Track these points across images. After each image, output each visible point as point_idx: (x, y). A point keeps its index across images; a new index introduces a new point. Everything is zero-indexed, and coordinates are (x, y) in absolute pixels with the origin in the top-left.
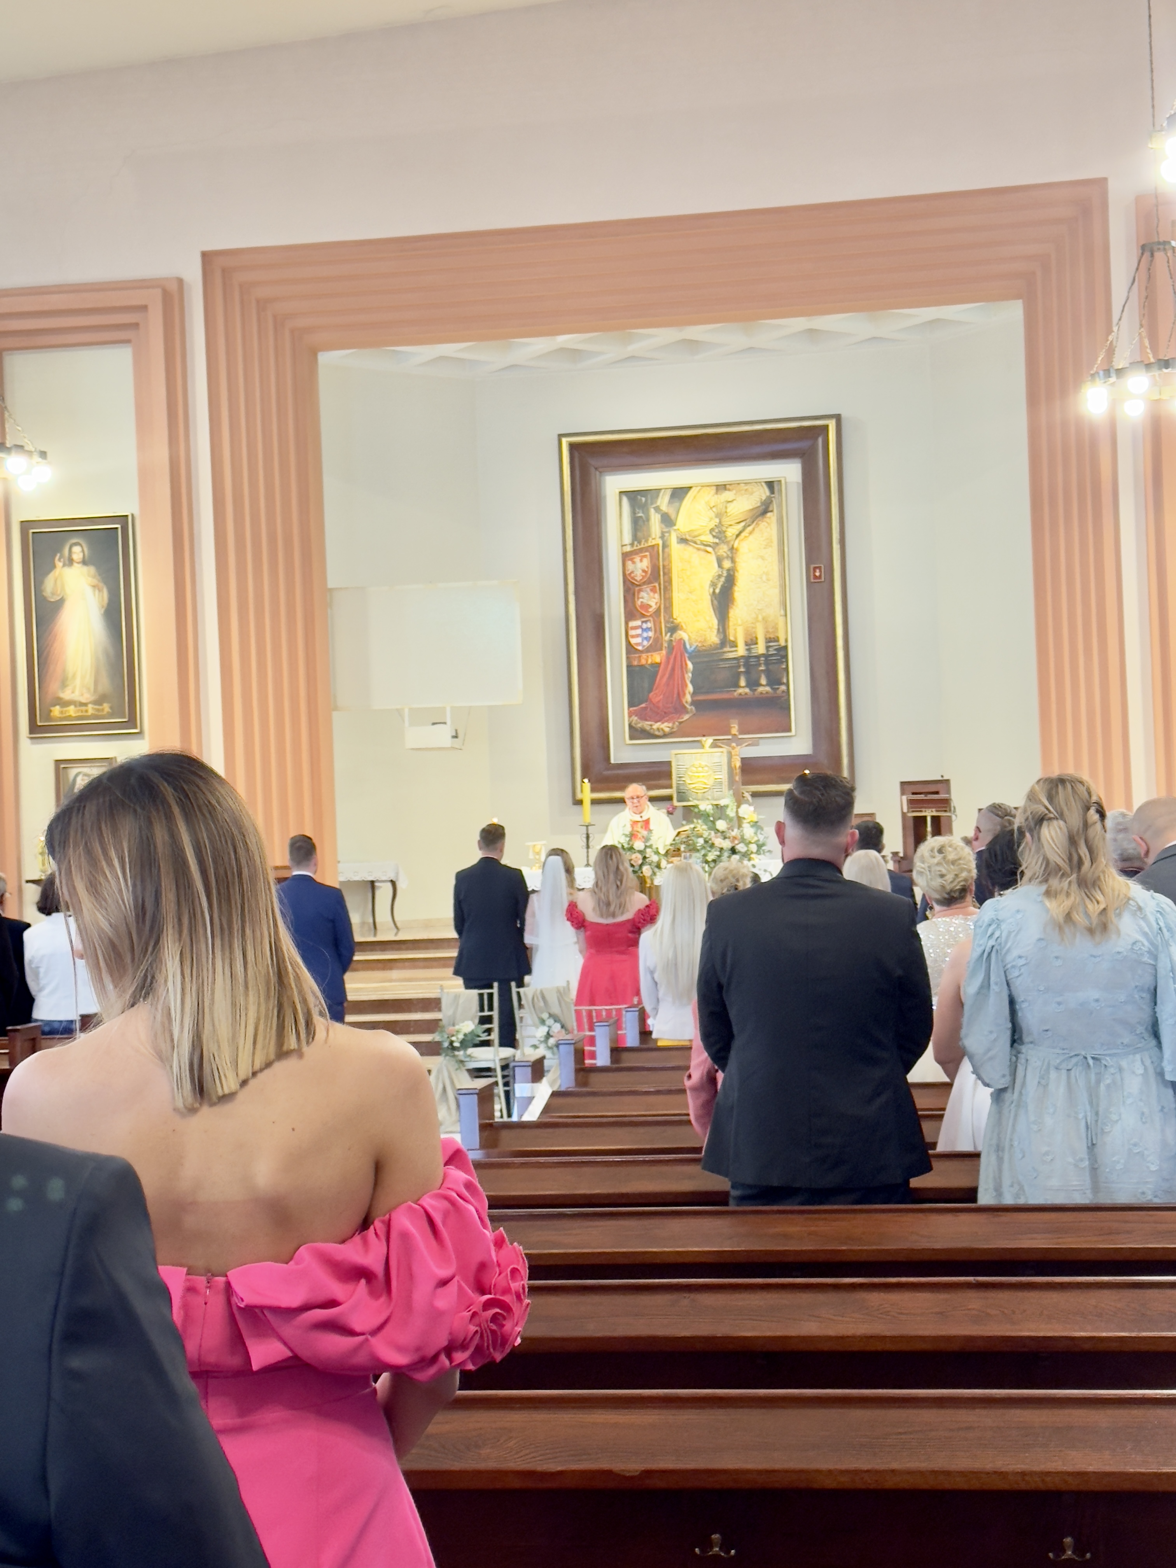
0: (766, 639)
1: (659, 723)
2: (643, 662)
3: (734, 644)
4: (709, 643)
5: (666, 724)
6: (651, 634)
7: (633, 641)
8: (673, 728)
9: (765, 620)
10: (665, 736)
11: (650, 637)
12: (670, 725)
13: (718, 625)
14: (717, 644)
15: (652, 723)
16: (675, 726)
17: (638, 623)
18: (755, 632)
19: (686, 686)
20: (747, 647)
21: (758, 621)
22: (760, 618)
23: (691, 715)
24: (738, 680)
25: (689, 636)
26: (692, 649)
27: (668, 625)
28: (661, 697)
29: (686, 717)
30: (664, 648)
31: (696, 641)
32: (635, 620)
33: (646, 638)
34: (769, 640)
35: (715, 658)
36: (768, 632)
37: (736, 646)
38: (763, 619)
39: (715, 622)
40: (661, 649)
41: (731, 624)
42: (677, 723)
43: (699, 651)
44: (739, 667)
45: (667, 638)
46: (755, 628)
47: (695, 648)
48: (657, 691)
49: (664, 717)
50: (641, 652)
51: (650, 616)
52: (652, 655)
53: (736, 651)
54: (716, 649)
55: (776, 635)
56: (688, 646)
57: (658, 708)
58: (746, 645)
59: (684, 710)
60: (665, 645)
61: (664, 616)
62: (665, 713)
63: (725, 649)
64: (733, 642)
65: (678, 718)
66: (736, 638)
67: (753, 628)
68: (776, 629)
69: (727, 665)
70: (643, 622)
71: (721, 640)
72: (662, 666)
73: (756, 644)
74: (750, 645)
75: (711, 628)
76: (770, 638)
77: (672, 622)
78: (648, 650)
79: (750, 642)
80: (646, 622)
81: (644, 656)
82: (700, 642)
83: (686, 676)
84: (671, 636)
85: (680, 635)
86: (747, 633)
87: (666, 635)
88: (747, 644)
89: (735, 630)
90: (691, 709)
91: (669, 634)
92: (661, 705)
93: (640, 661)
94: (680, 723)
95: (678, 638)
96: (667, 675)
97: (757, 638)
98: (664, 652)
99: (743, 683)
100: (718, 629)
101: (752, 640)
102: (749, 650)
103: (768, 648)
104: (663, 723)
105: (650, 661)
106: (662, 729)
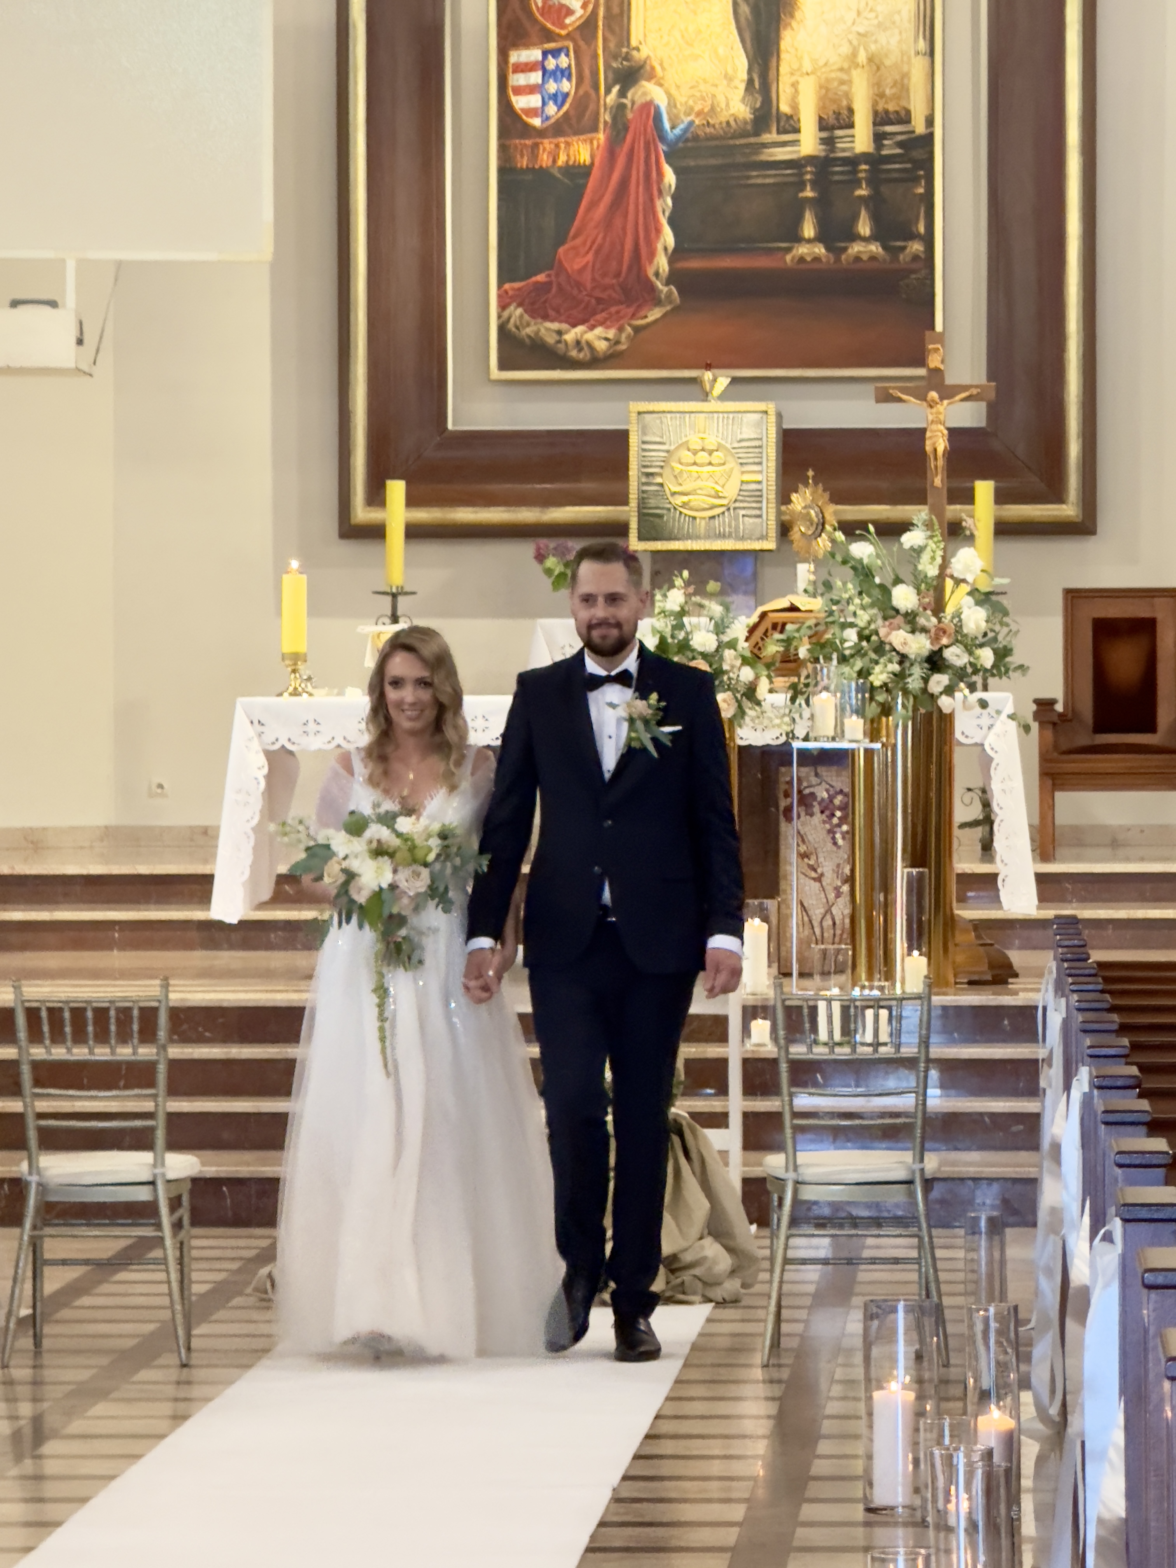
0: (876, 113)
1: (580, 329)
2: (545, 160)
3: (790, 125)
4: (723, 117)
5: (599, 331)
6: (566, 86)
7: (520, 102)
8: (617, 342)
9: (875, 63)
10: (596, 361)
11: (567, 95)
12: (611, 334)
13: (750, 71)
14: (746, 123)
15: (564, 326)
16: (623, 337)
17: (534, 54)
18: (847, 95)
19: (658, 231)
20: (824, 135)
21: (857, 66)
22: (862, 57)
23: (668, 308)
24: (798, 220)
25: (669, 95)
26: (677, 131)
27: (615, 65)
28: (590, 257)
29: (655, 314)
30: (601, 126)
31: (689, 111)
32: (527, 46)
33: (554, 97)
34: (881, 119)
35: (739, 159)
36: (882, 95)
37: (797, 131)
38: (870, 60)
39: (740, 63)
40: (595, 129)
41: (784, 69)
42: (629, 329)
43: (696, 138)
44: (801, 186)
45: (612, 98)
46: (850, 82)
47: (685, 131)
48: (578, 241)
49: (594, 313)
50: (541, 133)
51: (568, 36)
52: (568, 144)
53: (796, 143)
54: (744, 134)
55: (904, 103)
56: (667, 125)
57: (579, 285)
58: (822, 128)
59: (651, 296)
60: (606, 117)
61: (605, 40)
62: (599, 300)
63: (767, 138)
64: (789, 117)
65: (633, 316)
66: (795, 107)
67: (842, 82)
68: (903, 87)
69: (769, 179)
70: (545, 54)
71: (755, 111)
72: (596, 173)
73: (851, 126)
74: (833, 128)
75: (729, 78)
76: (887, 112)
77: (627, 58)
78: (559, 129)
79: (832, 121)
80: (555, 53)
81: (547, 144)
82: (698, 114)
83: (659, 204)
84: (622, 94)
85: (645, 94)
86: (826, 93)
87: (608, 91)
88: (823, 125)
89: (794, 85)
90: (670, 293)
91: (616, 89)
92: (587, 277)
93: (534, 155)
94: (637, 330)
95: (640, 101)
96: (608, 198)
97: (851, 111)
98: (601, 136)
99: (809, 230)
100: (750, 82)
101: (838, 114)
102: (829, 142)
103: (879, 138)
104: (592, 328)
105: (562, 160)
106: (589, 345)
